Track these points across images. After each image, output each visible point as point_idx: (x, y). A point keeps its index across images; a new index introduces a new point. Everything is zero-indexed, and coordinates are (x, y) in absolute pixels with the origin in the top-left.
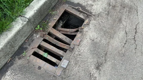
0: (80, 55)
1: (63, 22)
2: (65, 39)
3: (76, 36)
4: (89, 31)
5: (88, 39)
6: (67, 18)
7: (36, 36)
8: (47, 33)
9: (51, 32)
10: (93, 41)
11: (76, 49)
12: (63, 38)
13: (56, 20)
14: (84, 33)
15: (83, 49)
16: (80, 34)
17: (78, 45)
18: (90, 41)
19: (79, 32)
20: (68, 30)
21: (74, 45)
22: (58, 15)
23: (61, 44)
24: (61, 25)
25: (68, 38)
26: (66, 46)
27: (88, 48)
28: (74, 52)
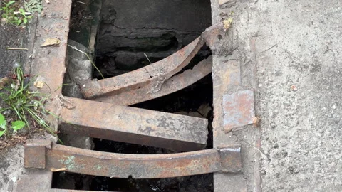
0: (291, 171)
1: (87, 45)
2: (161, 130)
3: (215, 86)
4: (266, 29)
5: (285, 70)
6: (93, 14)
7: (6, 179)
8: (55, 138)
9: (69, 120)
10: (316, 68)
11: (258, 149)
12: (149, 129)
13: (57, 45)
14: (248, 47)
15: (291, 133)
16: (228, 65)
17: (258, 125)
18: (303, 79)
19: (216, 59)
20: (139, 75)
21: (234, 132)
22: (54, 17)
23: (161, 162)
24: (87, 63)
25: (174, 116)
26: (197, 157)
27: (311, 116)
28: (256, 171)
